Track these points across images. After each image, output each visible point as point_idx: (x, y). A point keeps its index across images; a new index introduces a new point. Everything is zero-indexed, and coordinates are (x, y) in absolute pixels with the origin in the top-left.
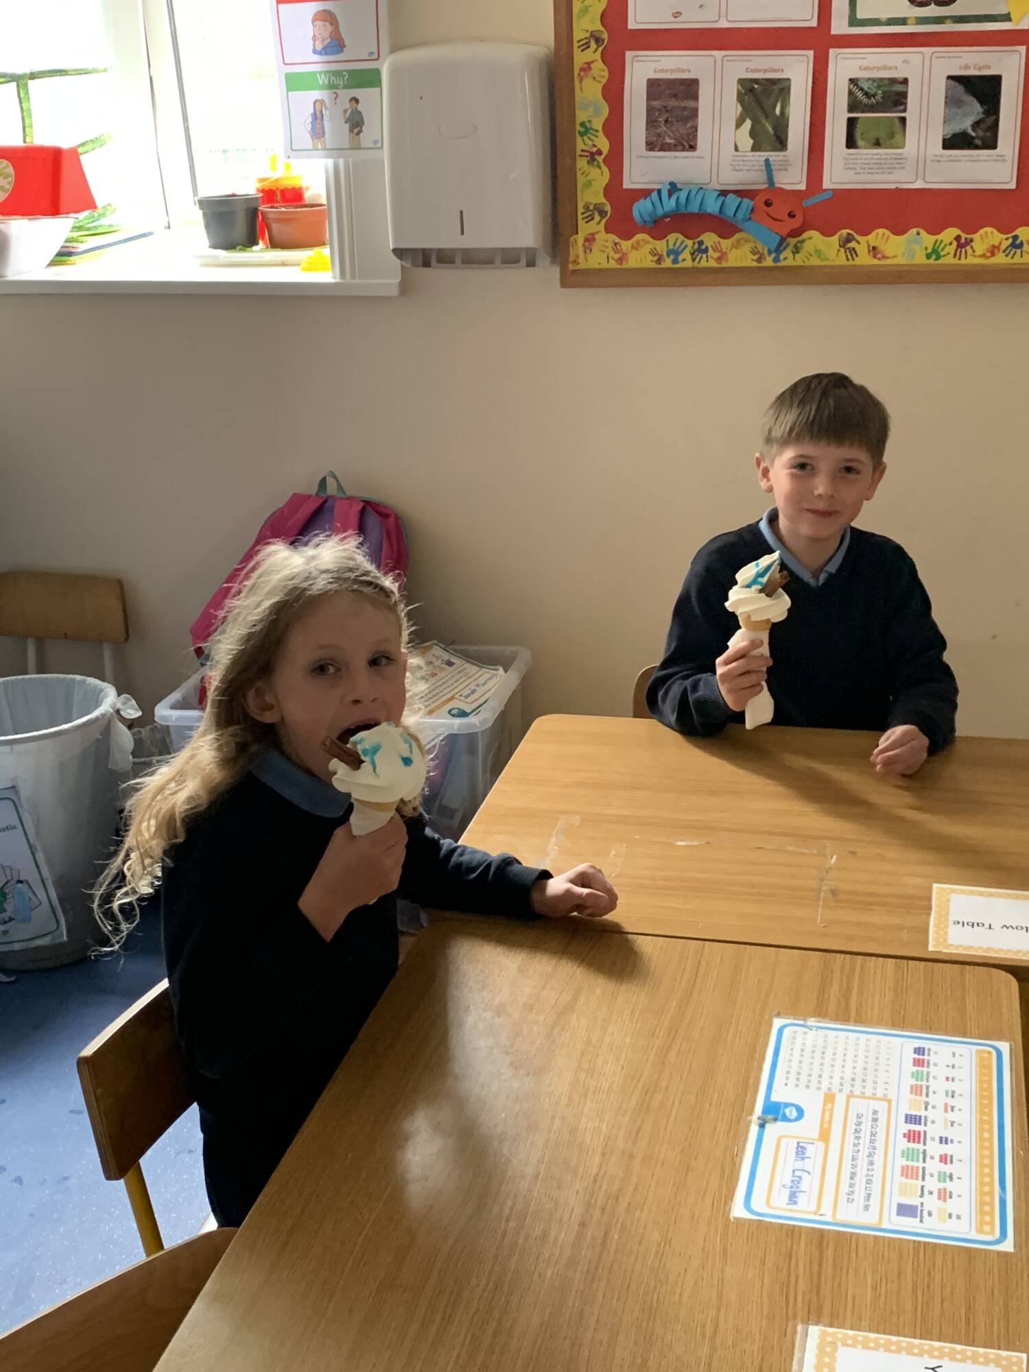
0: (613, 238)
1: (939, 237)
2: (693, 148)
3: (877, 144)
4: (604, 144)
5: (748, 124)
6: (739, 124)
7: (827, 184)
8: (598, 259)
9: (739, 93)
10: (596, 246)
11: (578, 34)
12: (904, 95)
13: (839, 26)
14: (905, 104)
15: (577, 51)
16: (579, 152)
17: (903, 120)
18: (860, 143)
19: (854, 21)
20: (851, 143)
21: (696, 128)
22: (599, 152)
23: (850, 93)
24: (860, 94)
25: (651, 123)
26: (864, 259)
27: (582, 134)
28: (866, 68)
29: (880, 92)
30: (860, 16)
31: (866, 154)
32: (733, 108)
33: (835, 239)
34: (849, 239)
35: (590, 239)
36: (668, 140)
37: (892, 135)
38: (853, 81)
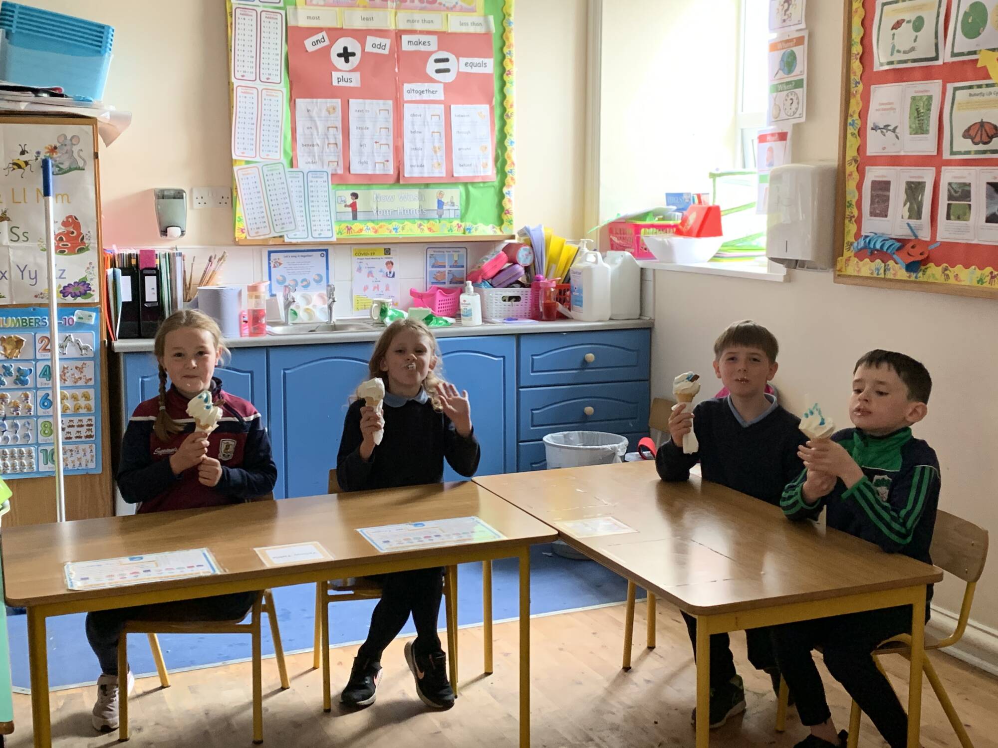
0: (856, 260)
1: (983, 272)
2: (886, 216)
3: (959, 218)
4: (856, 213)
5: (908, 204)
6: (905, 205)
7: (938, 239)
8: (851, 270)
9: (906, 189)
10: (851, 263)
11: (848, 158)
12: (969, 192)
13: (946, 155)
14: (970, 197)
15: (847, 166)
16: (847, 216)
17: (970, 205)
18: (952, 217)
19: (952, 153)
20: (948, 218)
21: (888, 206)
22: (854, 217)
23: (949, 190)
24: (952, 191)
25: (872, 203)
26: (952, 281)
27: (848, 207)
28: (955, 177)
29: (960, 190)
30: (955, 149)
31: (955, 223)
32: (903, 197)
33: (940, 268)
34: (946, 269)
35: (848, 260)
36: (878, 212)
37: (965, 214)
38: (950, 184)
